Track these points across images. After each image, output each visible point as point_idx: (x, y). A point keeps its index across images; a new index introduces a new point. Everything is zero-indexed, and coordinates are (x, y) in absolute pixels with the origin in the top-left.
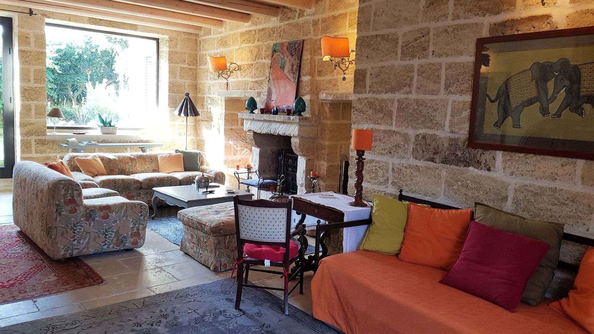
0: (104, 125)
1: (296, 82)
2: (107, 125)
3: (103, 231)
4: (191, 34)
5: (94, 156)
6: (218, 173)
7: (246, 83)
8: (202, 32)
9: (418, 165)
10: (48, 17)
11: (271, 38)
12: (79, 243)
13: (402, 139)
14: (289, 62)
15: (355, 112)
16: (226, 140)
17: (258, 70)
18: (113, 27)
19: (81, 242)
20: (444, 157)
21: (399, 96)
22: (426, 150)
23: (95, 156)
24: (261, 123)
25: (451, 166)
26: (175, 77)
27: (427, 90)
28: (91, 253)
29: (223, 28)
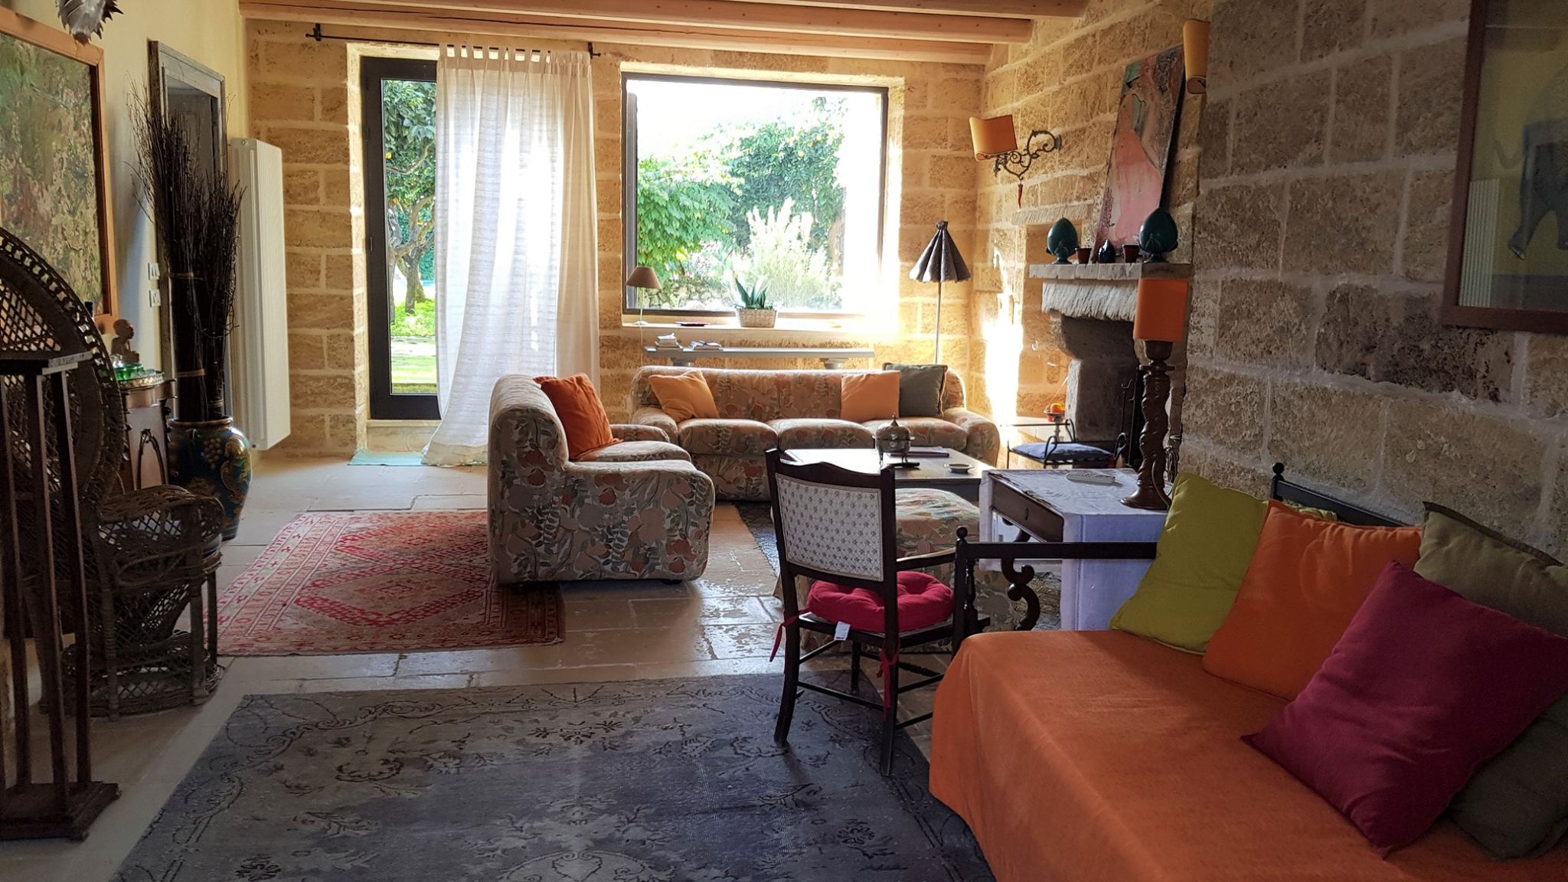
0: (747, 304)
1: (1164, 167)
2: (754, 306)
3: (602, 531)
4: (964, 66)
5: (693, 373)
6: (980, 425)
7: (1069, 182)
8: (992, 57)
9: (1329, 386)
10: (627, 59)
11: (1125, 51)
12: (548, 551)
13: (1295, 308)
14: (1156, 108)
15: (1204, 235)
16: (1026, 342)
17: (1095, 144)
18: (769, 68)
19: (555, 549)
20: (1390, 359)
21: (1293, 173)
22: (1348, 339)
23: (696, 374)
24: (1074, 288)
25: (1411, 389)
26: (918, 183)
27: (1356, 146)
28: (578, 579)
29: (1031, 41)
